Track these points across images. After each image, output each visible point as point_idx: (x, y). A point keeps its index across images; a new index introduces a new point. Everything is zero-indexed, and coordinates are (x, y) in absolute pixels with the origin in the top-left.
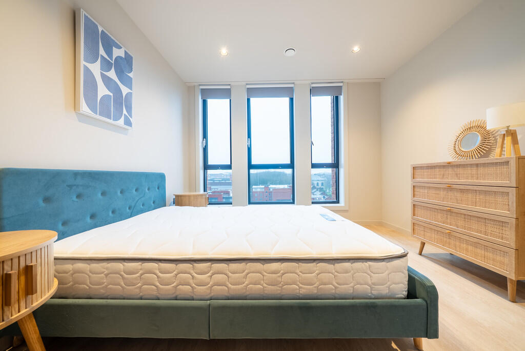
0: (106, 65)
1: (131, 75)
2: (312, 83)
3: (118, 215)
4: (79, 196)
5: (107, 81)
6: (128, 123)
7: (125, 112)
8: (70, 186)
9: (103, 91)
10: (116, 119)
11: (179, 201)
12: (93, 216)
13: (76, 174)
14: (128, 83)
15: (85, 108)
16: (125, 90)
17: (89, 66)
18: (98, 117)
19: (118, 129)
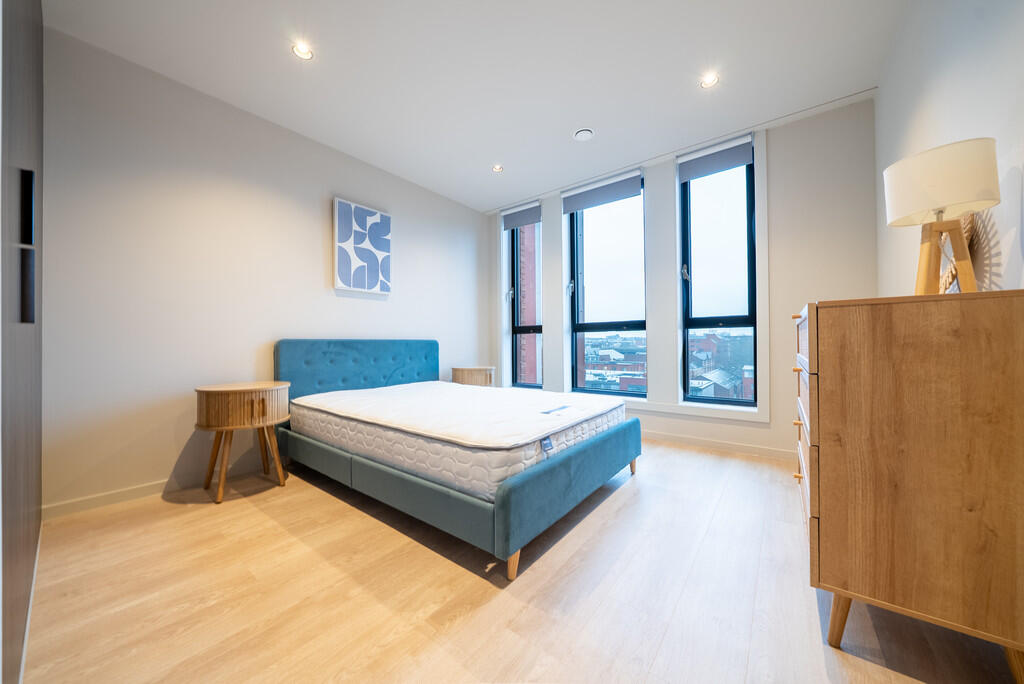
0: (360, 238)
1: (388, 237)
2: (677, 157)
3: (370, 383)
4: (331, 361)
5: (361, 253)
6: (385, 288)
7: (381, 277)
8: (325, 353)
9: (356, 263)
10: (370, 287)
11: (457, 376)
12: (344, 380)
13: (330, 343)
14: (384, 246)
15: (340, 284)
16: (380, 255)
17: (342, 245)
18: (352, 289)
19: (375, 296)
